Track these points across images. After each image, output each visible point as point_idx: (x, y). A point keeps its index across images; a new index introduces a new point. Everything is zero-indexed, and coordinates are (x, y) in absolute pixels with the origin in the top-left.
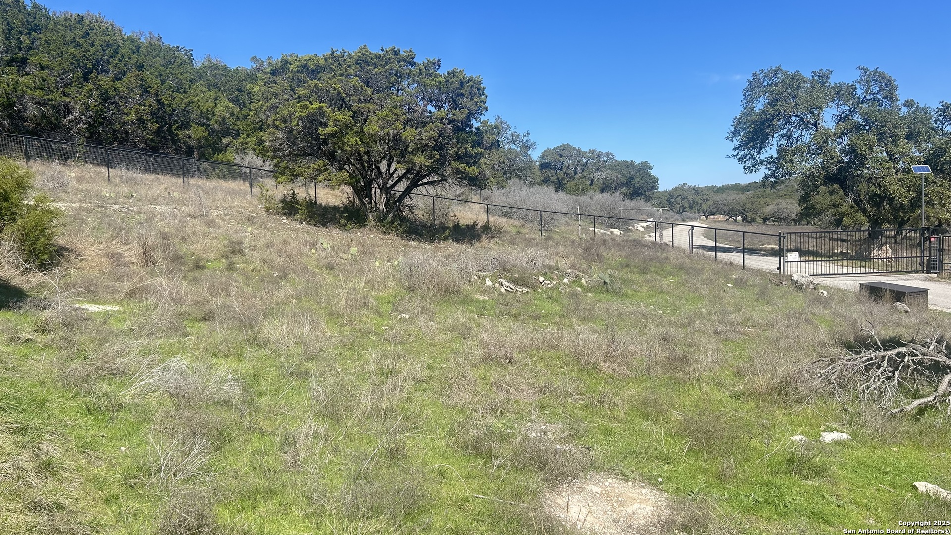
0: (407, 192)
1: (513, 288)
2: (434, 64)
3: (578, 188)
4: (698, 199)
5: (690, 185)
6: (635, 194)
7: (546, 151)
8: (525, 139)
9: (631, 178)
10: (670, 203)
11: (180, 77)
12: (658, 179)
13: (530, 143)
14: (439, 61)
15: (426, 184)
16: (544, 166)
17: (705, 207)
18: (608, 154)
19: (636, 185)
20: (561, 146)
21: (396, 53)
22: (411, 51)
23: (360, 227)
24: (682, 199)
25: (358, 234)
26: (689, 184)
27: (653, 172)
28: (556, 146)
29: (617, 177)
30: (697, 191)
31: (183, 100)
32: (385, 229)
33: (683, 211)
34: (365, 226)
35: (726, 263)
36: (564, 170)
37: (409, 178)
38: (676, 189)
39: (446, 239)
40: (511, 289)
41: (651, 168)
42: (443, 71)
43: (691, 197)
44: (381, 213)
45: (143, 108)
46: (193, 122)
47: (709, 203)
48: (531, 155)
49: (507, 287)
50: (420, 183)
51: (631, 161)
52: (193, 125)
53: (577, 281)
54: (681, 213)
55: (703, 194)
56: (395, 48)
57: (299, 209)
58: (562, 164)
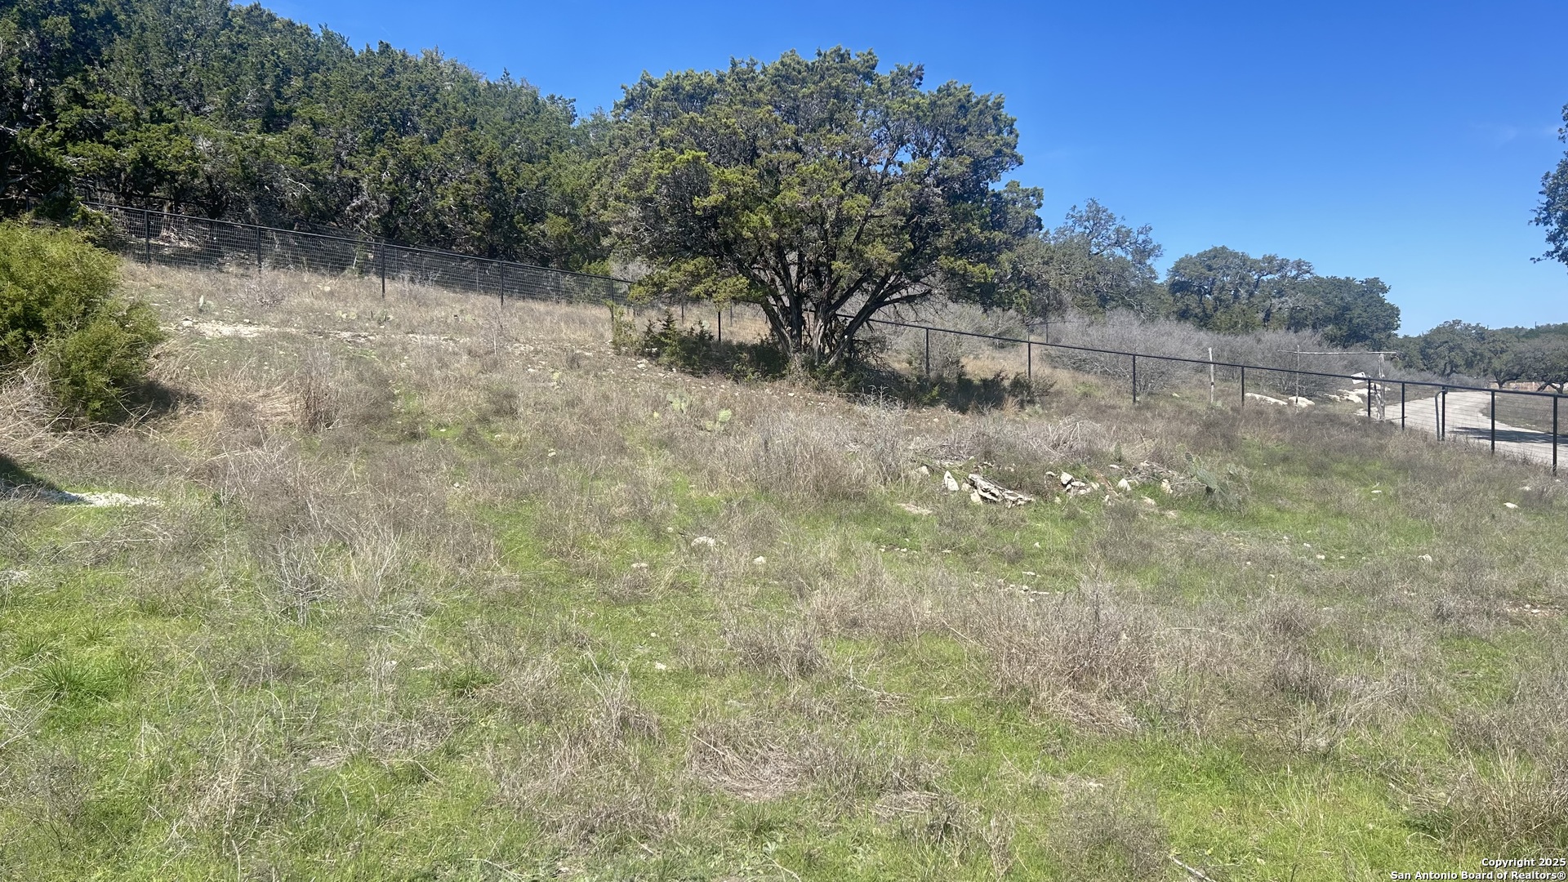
0: (864, 315)
1: (997, 493)
2: (910, 75)
3: (1236, 323)
4: (1483, 349)
5: (1467, 322)
6: (1353, 336)
7: (1181, 260)
8: (1141, 238)
9: (1347, 308)
10: (1425, 356)
11: (532, 137)
12: (1397, 310)
13: (1150, 247)
14: (920, 69)
15: (897, 300)
16: (1177, 287)
17: (1496, 364)
18: (1298, 265)
19: (1355, 321)
20: (1210, 251)
21: (843, 58)
22: (870, 53)
23: (774, 378)
24: (1451, 349)
25: (767, 392)
26: (1465, 321)
27: (1389, 298)
28: (1201, 251)
29: (1317, 307)
30: (1482, 334)
31: (535, 173)
32: (816, 383)
33: (1452, 371)
34: (783, 376)
35: (1514, 462)
36: (1216, 293)
37: (866, 291)
38: (1438, 330)
39: (933, 403)
40: (993, 495)
41: (1384, 290)
42: (929, 88)
43: (1469, 346)
44: (814, 354)
45: (467, 186)
46: (550, 210)
47: (1505, 357)
48: (1153, 267)
49: (985, 491)
50: (888, 299)
51: (1347, 278)
52: (550, 215)
53: (1150, 485)
54: (1449, 375)
55: (1494, 341)
56: (840, 50)
57: (667, 344)
58: (1213, 283)
